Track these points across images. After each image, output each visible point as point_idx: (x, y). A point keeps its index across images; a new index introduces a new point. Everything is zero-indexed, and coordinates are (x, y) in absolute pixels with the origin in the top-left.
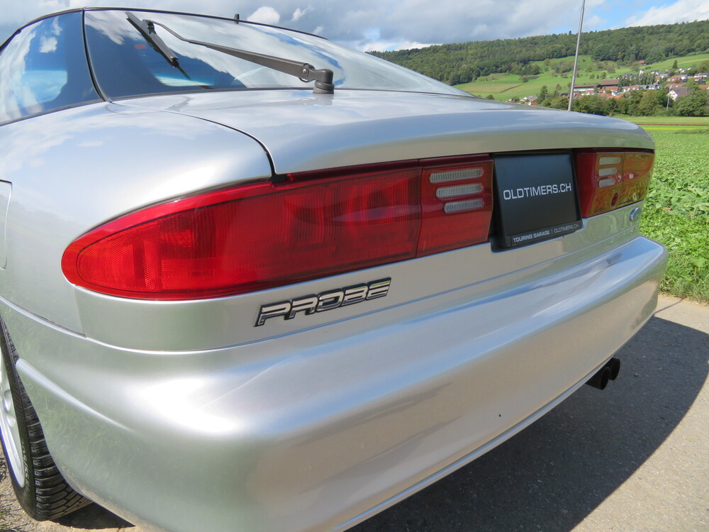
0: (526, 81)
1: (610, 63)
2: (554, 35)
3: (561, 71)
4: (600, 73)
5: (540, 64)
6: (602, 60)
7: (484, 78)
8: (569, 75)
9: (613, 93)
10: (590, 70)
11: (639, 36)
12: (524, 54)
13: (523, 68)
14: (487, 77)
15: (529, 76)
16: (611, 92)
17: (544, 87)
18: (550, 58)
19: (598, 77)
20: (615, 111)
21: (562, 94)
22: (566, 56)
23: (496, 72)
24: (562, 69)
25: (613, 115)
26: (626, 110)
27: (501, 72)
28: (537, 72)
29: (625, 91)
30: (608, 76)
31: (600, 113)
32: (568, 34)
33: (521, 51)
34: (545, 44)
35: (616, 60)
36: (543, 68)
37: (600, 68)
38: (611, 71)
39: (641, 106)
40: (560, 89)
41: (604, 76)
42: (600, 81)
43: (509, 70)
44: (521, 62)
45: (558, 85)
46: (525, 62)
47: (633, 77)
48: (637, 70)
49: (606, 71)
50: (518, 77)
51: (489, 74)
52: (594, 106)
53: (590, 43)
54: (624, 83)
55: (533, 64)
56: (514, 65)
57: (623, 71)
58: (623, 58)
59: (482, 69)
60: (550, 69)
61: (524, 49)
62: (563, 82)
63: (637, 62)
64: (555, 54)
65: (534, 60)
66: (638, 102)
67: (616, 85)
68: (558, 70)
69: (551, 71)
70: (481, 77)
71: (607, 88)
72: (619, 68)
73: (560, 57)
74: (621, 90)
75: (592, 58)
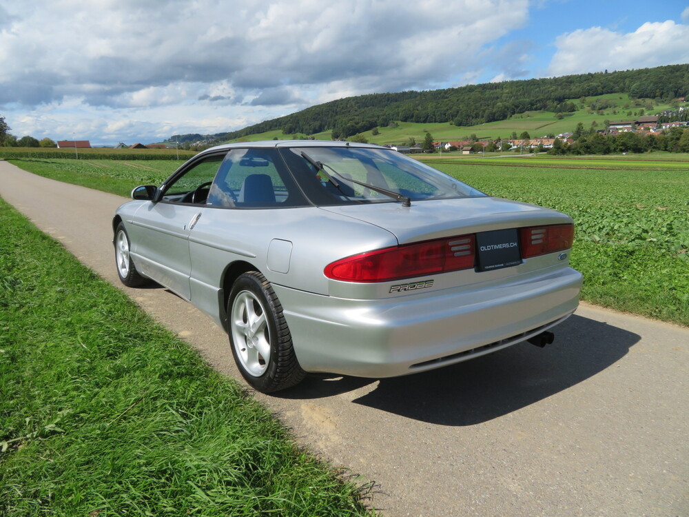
0: (561, 118)
1: (648, 101)
2: (590, 74)
3: (597, 108)
4: (638, 110)
5: (576, 102)
6: (639, 98)
7: (519, 115)
8: (605, 112)
9: (651, 130)
10: (627, 107)
11: (678, 73)
12: (560, 92)
13: (558, 106)
14: (522, 114)
15: (564, 113)
16: (649, 129)
17: (580, 124)
18: (585, 96)
19: (635, 114)
20: (654, 148)
21: (599, 131)
22: (602, 94)
23: (531, 109)
24: (598, 105)
25: (651, 151)
26: (666, 147)
27: (536, 109)
28: (573, 109)
29: (664, 127)
30: (646, 113)
31: (638, 150)
32: (604, 72)
33: (556, 90)
34: (580, 82)
35: (654, 97)
36: (578, 106)
37: (638, 105)
38: (650, 108)
39: (681, 142)
40: (597, 126)
41: (642, 113)
42: (639, 119)
43: (544, 108)
44: (556, 100)
45: (594, 122)
46: (561, 100)
47: (672, 114)
48: (677, 107)
49: (644, 109)
50: (554, 114)
51: (523, 112)
52: (632, 143)
53: (627, 81)
54: (663, 120)
55: (569, 102)
56: (549, 103)
57: (662, 108)
58: (661, 95)
59: (517, 107)
60: (585, 106)
61: (559, 88)
62: (600, 120)
63: (676, 100)
64: (591, 92)
65: (569, 98)
66: (678, 139)
67: (655, 122)
68: (593, 108)
69: (587, 108)
70: (516, 115)
71: (645, 124)
72: (658, 105)
73: (596, 95)
74: (660, 127)
75: (629, 96)
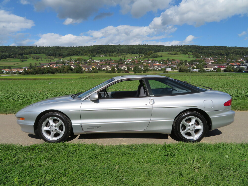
0: (23, 61)
1: (52, 57)
2: (31, 46)
3: (35, 58)
4: (49, 60)
5: (27, 56)
6: (49, 56)
7: (5, 59)
8: (39, 60)
9: (55, 66)
10: (45, 58)
11: (59, 49)
12: (20, 52)
13: (21, 57)
14: (6, 59)
15: (24, 60)
16: (54, 66)
17: (31, 64)
18: (31, 54)
19: (49, 61)
20: (57, 72)
21: (38, 66)
22: (36, 54)
23: (10, 57)
24: (36, 57)
25: (57, 73)
26: (61, 72)
27: (12, 57)
28: (27, 58)
29: (58, 65)
30: (52, 61)
31: (53, 73)
32: (36, 46)
33: (19, 51)
34: (28, 49)
35: (53, 56)
36: (29, 57)
37: (49, 58)
38: (53, 59)
39: (65, 70)
40: (36, 64)
41: (50, 61)
42: (50, 63)
43: (15, 57)
44: (20, 54)
45: (35, 63)
46: (21, 54)
47: (60, 62)
48: (60, 59)
49: (51, 59)
50: (19, 60)
51: (7, 58)
52: (51, 70)
53: (44, 50)
54: (57, 63)
55: (25, 55)
56: (17, 55)
57: (56, 60)
58: (55, 55)
59: (3, 56)
60: (31, 57)
61: (20, 50)
62: (37, 62)
63: (60, 57)
64: (32, 53)
65: (25, 54)
66: (64, 69)
67: (55, 64)
68: (34, 58)
69: (32, 58)
70: (3, 59)
71: (52, 64)
72: (55, 58)
73: (35, 54)
74: (57, 65)
75: (46, 55)
